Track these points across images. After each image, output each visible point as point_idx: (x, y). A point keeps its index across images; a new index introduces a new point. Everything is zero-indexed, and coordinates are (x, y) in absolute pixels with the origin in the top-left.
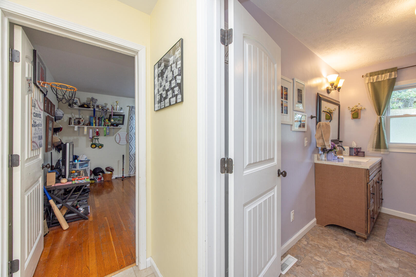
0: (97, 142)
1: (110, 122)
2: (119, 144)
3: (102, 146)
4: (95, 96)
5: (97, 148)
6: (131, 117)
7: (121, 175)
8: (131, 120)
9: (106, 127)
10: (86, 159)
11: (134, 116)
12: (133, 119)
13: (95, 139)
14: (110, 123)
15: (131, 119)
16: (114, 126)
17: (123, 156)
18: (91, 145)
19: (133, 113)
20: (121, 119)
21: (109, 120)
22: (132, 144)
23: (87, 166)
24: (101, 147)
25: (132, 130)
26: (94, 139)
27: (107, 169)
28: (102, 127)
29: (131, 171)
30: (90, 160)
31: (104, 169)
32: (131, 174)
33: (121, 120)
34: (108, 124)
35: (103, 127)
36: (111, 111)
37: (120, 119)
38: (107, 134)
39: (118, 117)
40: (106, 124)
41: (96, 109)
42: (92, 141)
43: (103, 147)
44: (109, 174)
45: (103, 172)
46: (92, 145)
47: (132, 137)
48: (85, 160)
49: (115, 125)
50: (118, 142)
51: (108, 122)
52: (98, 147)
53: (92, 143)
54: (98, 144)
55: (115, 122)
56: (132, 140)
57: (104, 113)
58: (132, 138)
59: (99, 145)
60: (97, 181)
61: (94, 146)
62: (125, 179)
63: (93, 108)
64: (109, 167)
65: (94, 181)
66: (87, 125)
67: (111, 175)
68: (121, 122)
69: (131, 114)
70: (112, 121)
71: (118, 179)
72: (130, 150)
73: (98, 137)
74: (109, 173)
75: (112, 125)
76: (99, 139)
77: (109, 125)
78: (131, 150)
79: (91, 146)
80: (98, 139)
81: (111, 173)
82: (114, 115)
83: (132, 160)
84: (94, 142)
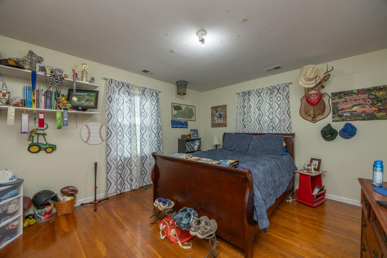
0: (41, 140)
1: (69, 103)
2: (88, 142)
3: (53, 148)
4: (39, 51)
5: (42, 152)
6: (109, 97)
7: (91, 199)
8: (108, 102)
9: (62, 111)
10: (12, 179)
11: (114, 95)
12: (112, 101)
13: (38, 134)
14: (70, 105)
15: (109, 100)
16: (79, 110)
17: (96, 164)
18: (28, 146)
19: (112, 91)
20: (92, 98)
21: (69, 98)
22: (110, 142)
23: (17, 194)
24: (51, 150)
25: (110, 119)
26: (36, 134)
27: (64, 193)
28: (52, 110)
29: (109, 189)
30: (24, 180)
31: (57, 192)
32: (109, 193)
33: (91, 100)
34: (66, 106)
35: (55, 110)
36: (73, 80)
37: (90, 98)
38: (64, 125)
39: (87, 94)
40: (62, 106)
41: (37, 73)
42: (31, 137)
43: (55, 149)
44: (68, 202)
45: (55, 198)
46: (30, 146)
47: (110, 130)
48: (11, 181)
49: (80, 108)
50: (86, 140)
51: (66, 102)
52: (46, 150)
53: (31, 142)
54: (44, 145)
55: (79, 103)
56: (110, 136)
57: (57, 82)
58: (110, 133)
59: (47, 146)
60: (43, 219)
61: (36, 149)
62: (99, 204)
63: (29, 69)
64: (68, 187)
65: (35, 221)
66: (16, 105)
67: (73, 202)
68: (92, 104)
69: (109, 91)
70: (75, 99)
71: (86, 207)
72: (108, 153)
73: (45, 132)
74: (69, 199)
75: (75, 108)
76: (46, 134)
77: (68, 108)
78: (110, 153)
79: (29, 149)
80: (44, 135)
81: (72, 198)
82: (78, 90)
83: (110, 170)
84: (35, 141)
